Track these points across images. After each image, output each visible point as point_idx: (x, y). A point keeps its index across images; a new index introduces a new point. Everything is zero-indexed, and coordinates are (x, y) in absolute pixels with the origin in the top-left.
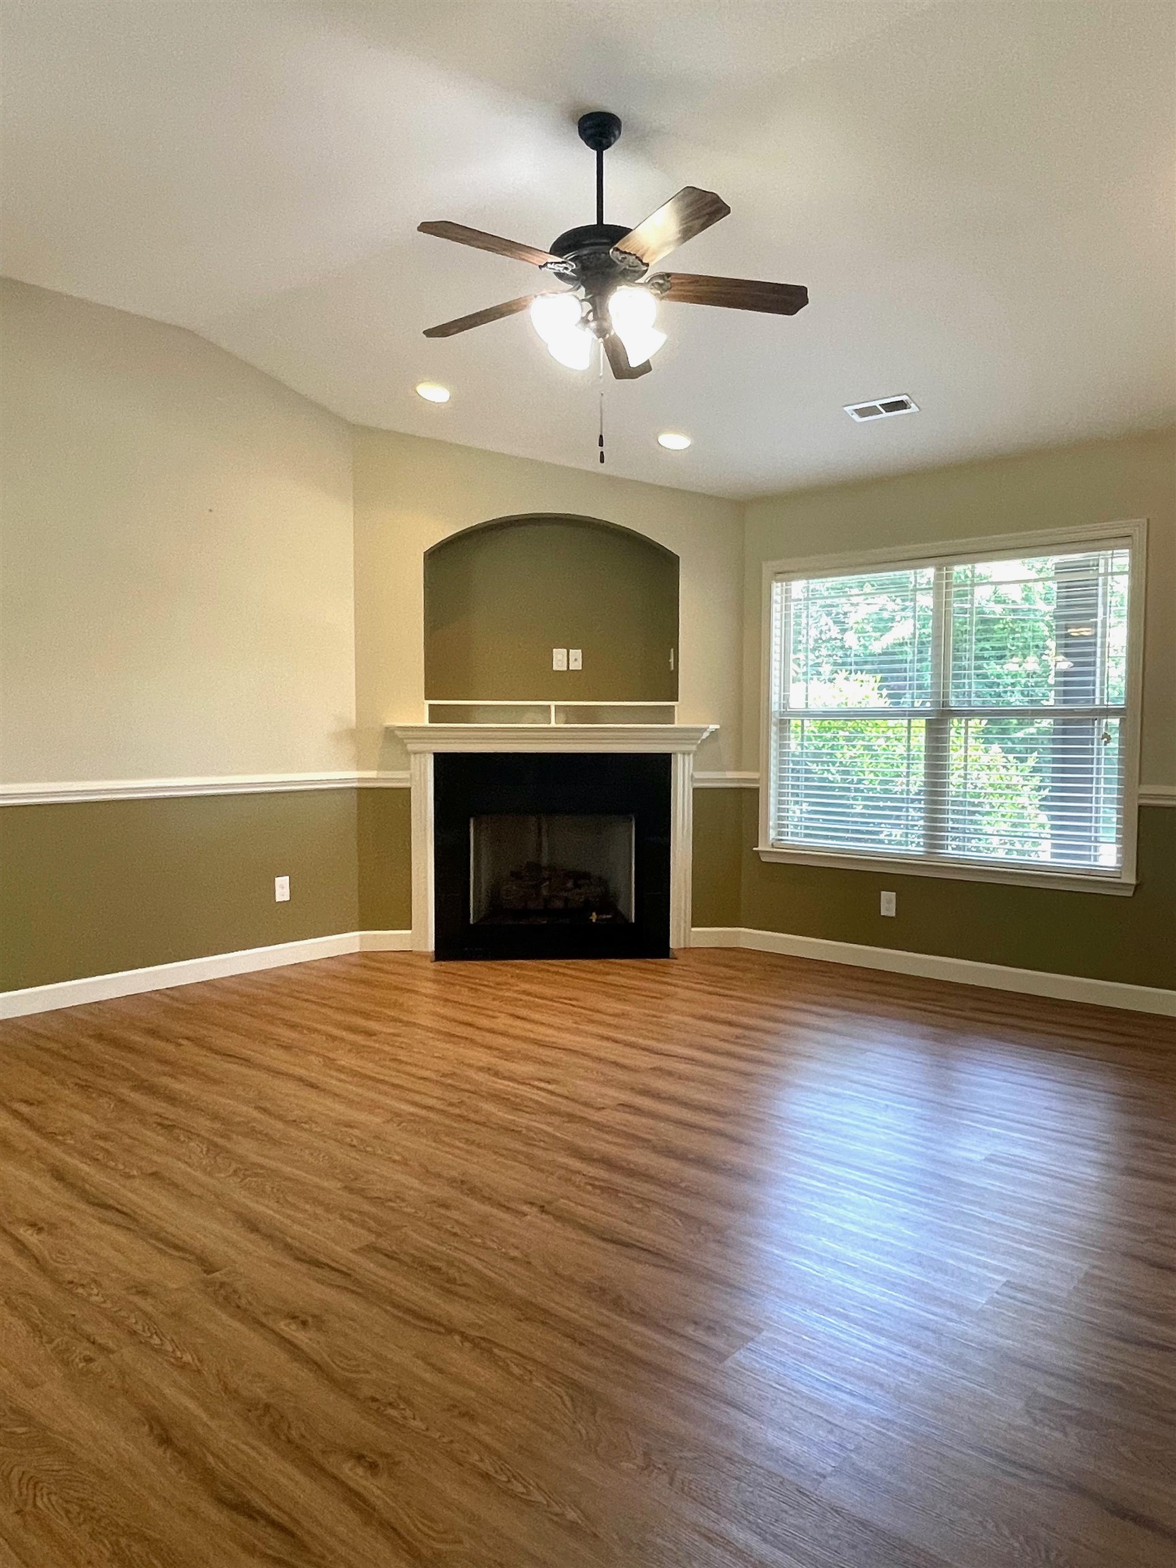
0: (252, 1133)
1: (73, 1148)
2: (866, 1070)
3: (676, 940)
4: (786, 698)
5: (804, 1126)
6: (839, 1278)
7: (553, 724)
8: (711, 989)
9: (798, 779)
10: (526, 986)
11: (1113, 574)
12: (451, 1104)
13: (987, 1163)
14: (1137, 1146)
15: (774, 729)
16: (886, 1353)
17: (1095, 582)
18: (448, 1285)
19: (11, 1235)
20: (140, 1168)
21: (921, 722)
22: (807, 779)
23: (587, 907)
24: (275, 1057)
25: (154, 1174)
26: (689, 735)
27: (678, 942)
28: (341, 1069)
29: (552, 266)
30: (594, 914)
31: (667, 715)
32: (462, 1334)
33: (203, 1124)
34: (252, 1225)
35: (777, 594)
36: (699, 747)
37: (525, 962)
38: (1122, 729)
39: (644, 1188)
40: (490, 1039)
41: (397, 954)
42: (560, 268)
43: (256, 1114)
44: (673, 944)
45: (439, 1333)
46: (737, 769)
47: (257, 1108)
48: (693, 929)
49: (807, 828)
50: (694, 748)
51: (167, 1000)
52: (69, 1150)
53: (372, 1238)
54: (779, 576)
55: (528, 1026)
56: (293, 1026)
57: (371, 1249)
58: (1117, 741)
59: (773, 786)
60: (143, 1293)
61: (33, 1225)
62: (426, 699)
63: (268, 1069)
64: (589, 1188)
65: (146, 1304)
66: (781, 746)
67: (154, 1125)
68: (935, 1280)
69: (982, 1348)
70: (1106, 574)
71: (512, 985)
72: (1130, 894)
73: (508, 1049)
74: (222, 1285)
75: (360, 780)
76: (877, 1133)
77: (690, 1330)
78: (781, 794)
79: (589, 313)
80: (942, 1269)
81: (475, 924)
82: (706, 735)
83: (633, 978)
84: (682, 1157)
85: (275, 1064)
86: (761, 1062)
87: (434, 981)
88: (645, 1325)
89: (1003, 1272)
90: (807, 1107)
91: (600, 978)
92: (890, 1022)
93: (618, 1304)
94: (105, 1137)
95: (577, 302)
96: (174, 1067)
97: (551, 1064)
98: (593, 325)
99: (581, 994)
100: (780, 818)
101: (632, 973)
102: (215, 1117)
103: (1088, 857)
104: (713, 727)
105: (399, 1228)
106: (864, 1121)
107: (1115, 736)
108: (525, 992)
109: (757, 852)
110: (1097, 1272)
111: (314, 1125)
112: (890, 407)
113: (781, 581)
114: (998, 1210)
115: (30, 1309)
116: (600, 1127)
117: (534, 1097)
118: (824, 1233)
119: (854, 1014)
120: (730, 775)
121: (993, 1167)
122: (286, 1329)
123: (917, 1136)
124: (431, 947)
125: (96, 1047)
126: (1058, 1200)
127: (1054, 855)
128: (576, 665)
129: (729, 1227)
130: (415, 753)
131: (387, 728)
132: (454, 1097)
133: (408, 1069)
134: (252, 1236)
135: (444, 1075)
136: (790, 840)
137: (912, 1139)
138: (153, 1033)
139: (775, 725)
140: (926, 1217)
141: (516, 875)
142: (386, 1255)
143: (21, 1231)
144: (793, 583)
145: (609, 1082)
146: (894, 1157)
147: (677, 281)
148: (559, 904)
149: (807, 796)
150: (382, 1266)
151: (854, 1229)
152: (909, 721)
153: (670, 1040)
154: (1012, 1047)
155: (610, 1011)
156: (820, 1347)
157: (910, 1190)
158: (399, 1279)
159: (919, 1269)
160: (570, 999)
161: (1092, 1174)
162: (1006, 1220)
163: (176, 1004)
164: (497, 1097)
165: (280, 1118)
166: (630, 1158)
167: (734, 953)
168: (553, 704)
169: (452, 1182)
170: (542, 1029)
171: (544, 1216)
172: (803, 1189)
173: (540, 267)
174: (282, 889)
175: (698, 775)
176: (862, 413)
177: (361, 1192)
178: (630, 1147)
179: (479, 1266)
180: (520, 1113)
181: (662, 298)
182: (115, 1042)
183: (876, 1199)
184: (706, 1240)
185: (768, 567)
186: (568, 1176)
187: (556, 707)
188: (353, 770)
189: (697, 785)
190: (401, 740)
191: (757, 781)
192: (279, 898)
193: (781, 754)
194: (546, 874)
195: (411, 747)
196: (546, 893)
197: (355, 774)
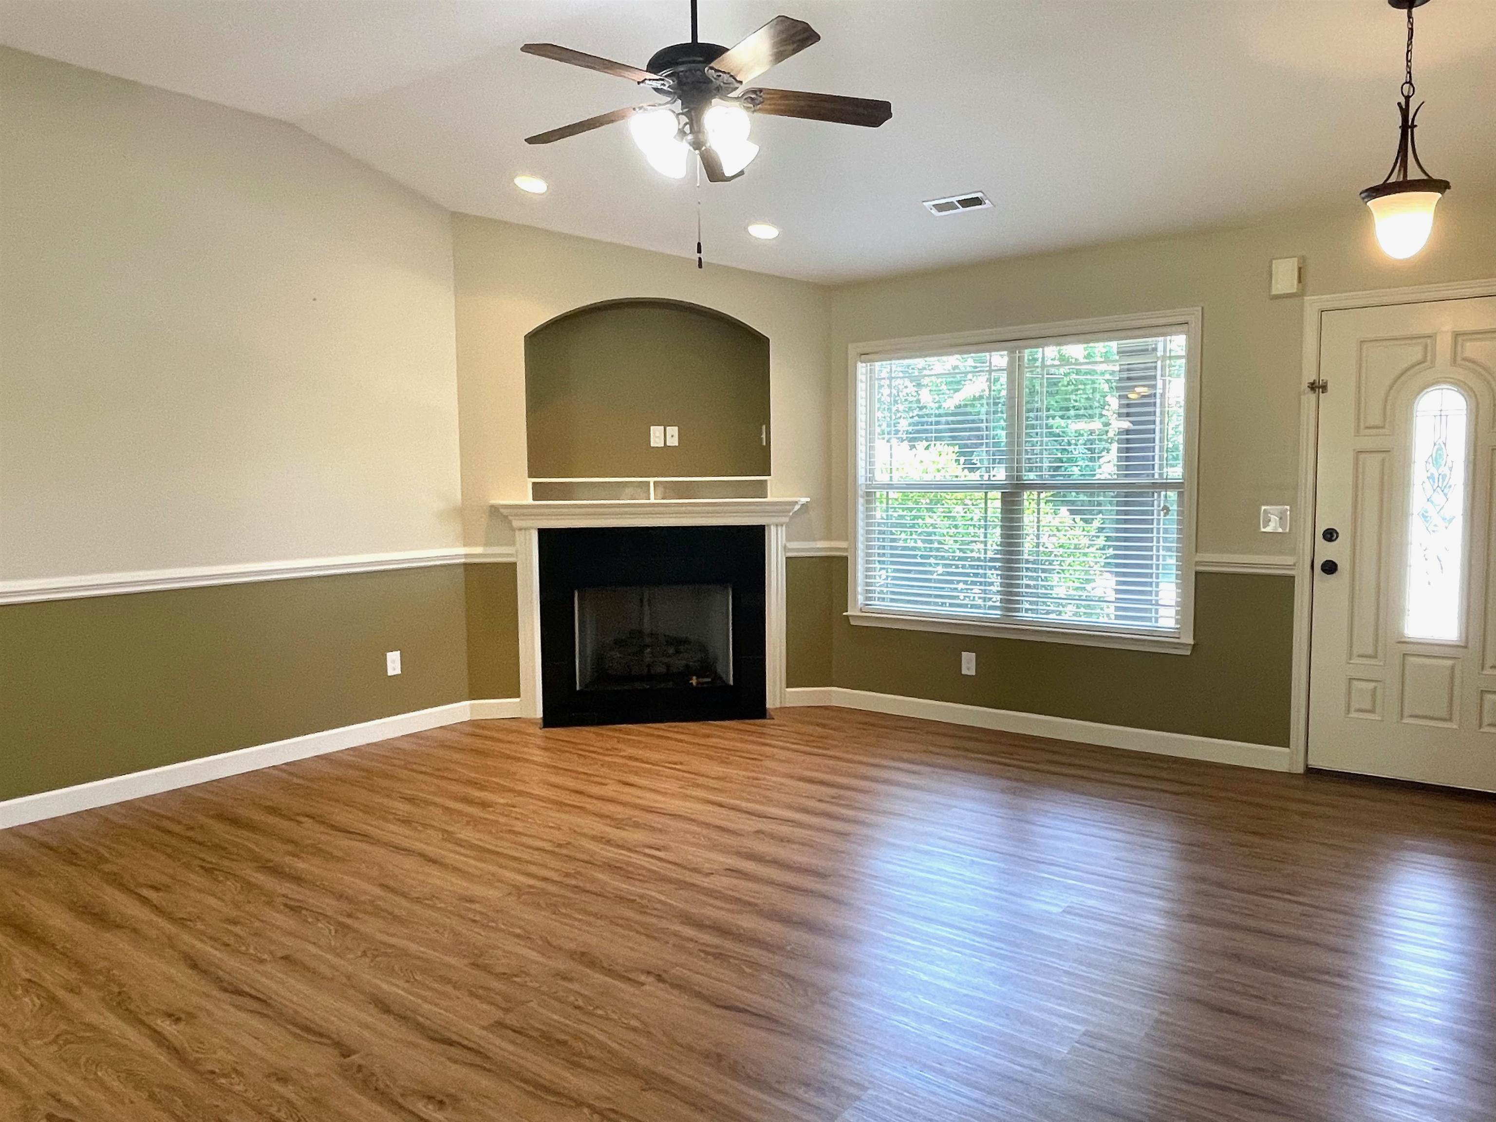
0: (377, 912)
1: (203, 933)
2: (952, 826)
3: (772, 701)
4: (871, 471)
5: (898, 884)
6: (935, 1035)
7: (652, 500)
8: (808, 749)
9: (884, 547)
10: (631, 751)
11: (1170, 358)
12: (567, 875)
13: (1065, 915)
14: (1198, 893)
15: (861, 501)
16: (980, 1106)
17: (1154, 365)
18: (576, 1059)
19: (149, 1027)
20: (271, 953)
21: (997, 494)
22: (892, 548)
23: (689, 671)
24: (394, 832)
25: (286, 958)
26: (781, 508)
27: (775, 703)
28: (459, 843)
29: (650, 82)
30: (694, 678)
31: (760, 490)
32: (589, 1106)
33: (328, 904)
34: (383, 1005)
35: (862, 374)
36: (791, 518)
37: (630, 726)
38: (1180, 503)
39: (754, 953)
40: (600, 806)
41: (505, 721)
42: (658, 84)
43: (378, 891)
44: (769, 705)
45: (571, 1107)
46: (828, 538)
47: (382, 886)
48: (789, 690)
49: (893, 593)
50: (786, 520)
51: (284, 775)
52: (201, 935)
53: (499, 1015)
54: (863, 358)
55: (638, 792)
56: (411, 800)
57: (500, 1024)
58: (1175, 513)
59: (861, 554)
60: (283, 1079)
61: (170, 1016)
62: (529, 477)
63: (387, 845)
64: (702, 955)
65: (288, 1091)
66: (868, 517)
67: (282, 907)
68: (1021, 1032)
69: (1065, 1097)
70: (1164, 358)
71: (620, 750)
72: (1188, 653)
73: (619, 816)
74: (360, 1068)
75: (466, 556)
76: (964, 889)
77: (801, 1092)
78: (868, 562)
79: (686, 124)
80: (1027, 1021)
81: (581, 691)
82: (797, 507)
83: (733, 739)
84: (785, 919)
85: (397, 840)
86: (855, 822)
87: (546, 749)
88: (760, 1089)
89: (1083, 1021)
90: (900, 865)
91: (702, 741)
92: (973, 777)
93: (734, 1071)
94: (235, 923)
95: (672, 116)
96: (297, 847)
97: (660, 830)
98: (690, 137)
99: (685, 758)
100: (867, 584)
101: (734, 735)
102: (340, 896)
103: (1149, 619)
104: (804, 500)
105: (523, 1003)
106: (952, 878)
107: (1174, 507)
108: (630, 758)
109: (847, 616)
110: (1164, 1018)
111: (437, 902)
112: (966, 203)
113: (866, 361)
114: (1075, 961)
115: (173, 1101)
116: (710, 893)
117: (647, 865)
118: (919, 990)
119: (939, 771)
120: (821, 544)
121: (1069, 918)
122: (424, 1109)
123: (1000, 891)
124: (540, 714)
125: (220, 829)
126: (1127, 948)
127: (1117, 617)
128: (673, 441)
129: (835, 988)
130: (520, 529)
131: (492, 506)
132: (570, 867)
133: (524, 839)
134: (385, 1016)
135: (560, 846)
136: (877, 604)
137: (997, 894)
138: (273, 810)
139: (863, 497)
140: (1012, 971)
141: (619, 643)
142: (514, 1031)
143: (159, 1022)
144: (877, 364)
145: (714, 847)
146: (981, 912)
147: (768, 96)
148: (662, 669)
149: (893, 563)
150: (513, 1042)
151: (947, 985)
152: (986, 493)
153: (769, 801)
154: (1083, 799)
155: (713, 774)
156: (920, 1103)
157: (997, 944)
158: (529, 1055)
159: (1007, 1022)
160: (675, 764)
161: (1156, 921)
162: (1082, 970)
163: (295, 780)
164: (611, 867)
165: (404, 895)
166: (739, 923)
167: (828, 712)
168: (652, 480)
169: (572, 955)
170: (648, 795)
171: (661, 985)
172: (899, 947)
173: (639, 83)
174: (394, 663)
175: (791, 545)
176: (940, 208)
177: (486, 969)
178: (740, 912)
179: (602, 1037)
180: (633, 881)
181: (754, 111)
182: (235, 822)
183: (965, 954)
184: (813, 1002)
185: (853, 349)
186: (681, 944)
187: (655, 483)
188: (460, 546)
189: (790, 554)
190: (506, 517)
191: (845, 550)
192: (391, 672)
193: (868, 524)
194: (648, 640)
195: (516, 524)
196: (648, 659)
197: (462, 551)
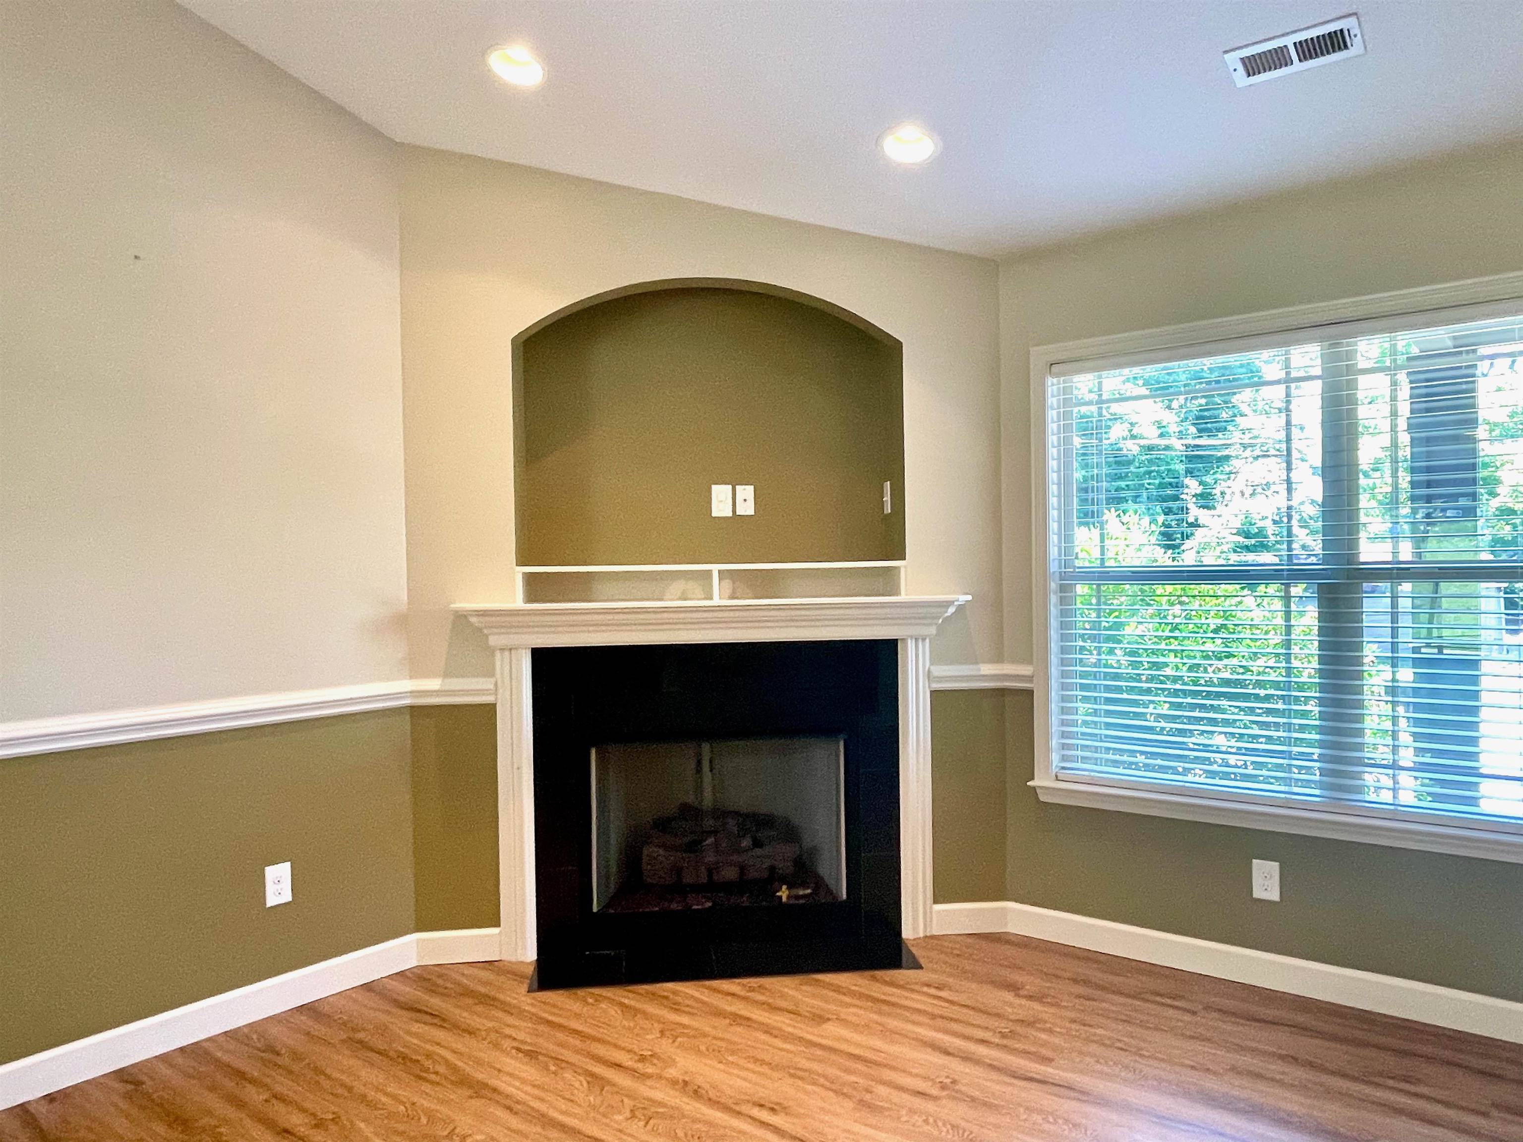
3: (911, 926)
4: (1069, 551)
7: (716, 601)
15: (1054, 599)
21: (1309, 587)
22: (1109, 676)
23: (774, 878)
26: (924, 612)
27: (915, 929)
30: (784, 887)
31: (887, 582)
35: (1053, 394)
36: (940, 628)
41: (474, 968)
44: (906, 933)
46: (999, 658)
48: (937, 906)
49: (1112, 750)
50: (933, 630)
54: (1055, 369)
59: (1054, 685)
62: (521, 562)
66: (1063, 625)
75: (414, 694)
78: (1065, 697)
81: (600, 912)
82: (951, 610)
100: (1066, 734)
104: (962, 599)
109: (1034, 788)
113: (1058, 375)
120: (987, 669)
124: (530, 953)
128: (747, 508)
130: (501, 650)
131: (456, 612)
136: (1086, 770)
139: (1055, 593)
141: (662, 828)
144: (1076, 378)
148: (730, 874)
149: (1110, 701)
152: (1287, 587)
167: (1004, 946)
168: (715, 568)
174: (278, 884)
175: (939, 670)
185: (1039, 354)
187: (719, 572)
188: (405, 678)
189: (937, 686)
190: (480, 630)
191: (1030, 679)
192: (272, 900)
193: (1063, 638)
194: (709, 823)
195: (494, 640)
196: (710, 858)
197: (406, 685)
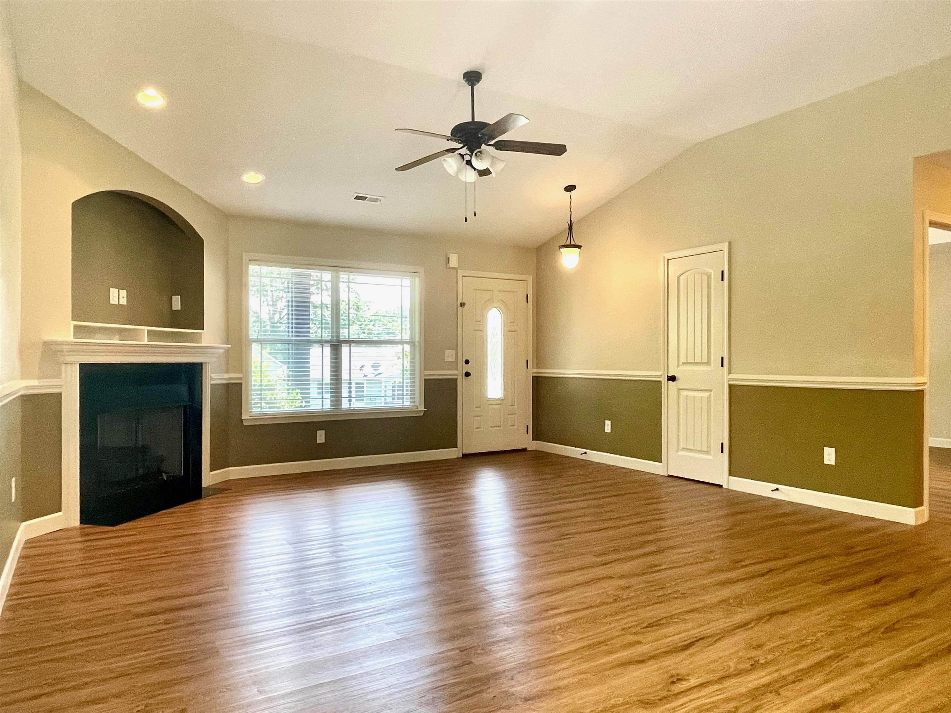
3: (205, 482)
7: (146, 342)
21: (328, 345)
26: (210, 351)
30: (163, 474)
31: (198, 339)
44: (204, 485)
46: (227, 372)
48: (212, 473)
54: (251, 262)
62: (72, 321)
72: (423, 415)
109: (242, 420)
128: (124, 301)
130: (64, 364)
131: (45, 342)
168: (146, 328)
175: (213, 376)
185: (246, 256)
187: (149, 332)
190: (55, 352)
191: (241, 378)
195: (62, 359)
